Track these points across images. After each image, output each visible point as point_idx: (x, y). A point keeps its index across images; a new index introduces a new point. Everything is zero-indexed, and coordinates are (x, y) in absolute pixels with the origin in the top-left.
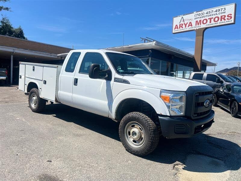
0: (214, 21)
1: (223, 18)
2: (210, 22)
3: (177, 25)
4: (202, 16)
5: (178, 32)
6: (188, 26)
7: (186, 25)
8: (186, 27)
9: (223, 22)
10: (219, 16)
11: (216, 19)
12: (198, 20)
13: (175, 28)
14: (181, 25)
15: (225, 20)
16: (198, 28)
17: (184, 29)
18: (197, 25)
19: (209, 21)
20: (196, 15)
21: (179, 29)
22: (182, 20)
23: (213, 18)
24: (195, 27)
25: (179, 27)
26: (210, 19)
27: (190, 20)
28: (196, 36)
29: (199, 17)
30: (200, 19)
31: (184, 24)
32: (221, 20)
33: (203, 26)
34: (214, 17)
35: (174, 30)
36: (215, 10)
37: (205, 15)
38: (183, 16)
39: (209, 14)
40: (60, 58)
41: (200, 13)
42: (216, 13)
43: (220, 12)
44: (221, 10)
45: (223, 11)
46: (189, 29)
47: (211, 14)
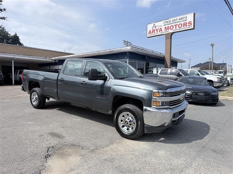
0: (179, 27)
1: (185, 24)
2: (176, 28)
3: (150, 31)
4: (170, 23)
5: (151, 36)
6: (159, 32)
7: (157, 31)
8: (157, 32)
9: (185, 28)
10: (182, 23)
11: (180, 26)
12: (167, 26)
13: (149, 33)
14: (154, 31)
15: (186, 26)
16: (166, 33)
17: (156, 33)
18: (166, 31)
19: (174, 27)
20: (165, 23)
21: (152, 34)
22: (154, 26)
23: (177, 25)
24: (165, 32)
25: (152, 32)
26: (176, 25)
27: (161, 26)
28: (166, 39)
29: (167, 24)
30: (168, 26)
31: (156, 29)
32: (184, 26)
33: (171, 31)
34: (178, 23)
35: (148, 35)
36: (178, 18)
37: (172, 22)
38: (155, 23)
39: (175, 22)
40: (54, 61)
41: (168, 20)
42: (179, 20)
43: (183, 20)
44: (183, 18)
45: (185, 19)
46: (160, 34)
47: (176, 21)
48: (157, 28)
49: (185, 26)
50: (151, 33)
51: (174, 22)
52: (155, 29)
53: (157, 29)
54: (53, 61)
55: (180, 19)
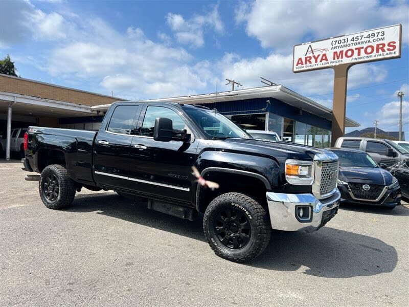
0: (366, 52)
1: (380, 48)
2: (359, 54)
3: (300, 59)
4: (345, 44)
5: (302, 69)
6: (321, 61)
7: (316, 59)
8: (316, 62)
9: (380, 55)
10: (375, 45)
11: (369, 50)
12: (338, 50)
13: (298, 64)
14: (308, 59)
15: (383, 51)
16: (337, 64)
17: (314, 64)
18: (336, 60)
19: (356, 52)
20: (334, 43)
21: (305, 65)
22: (310, 49)
23: (363, 48)
24: (333, 62)
25: (304, 62)
26: (359, 49)
27: (324, 50)
28: (335, 78)
29: (338, 45)
30: (341, 49)
31: (314, 57)
32: (378, 51)
33: (346, 61)
34: (365, 45)
35: (295, 66)
36: (366, 34)
37: (350, 42)
38: (312, 44)
39: (357, 42)
40: (96, 113)
41: (341, 38)
42: (368, 39)
43: (376, 38)
44: (376, 35)
45: (380, 37)
46: (323, 66)
47: (359, 41)
48: (316, 54)
49: (380, 50)
50: (302, 64)
51: (355, 42)
52: (311, 55)
53: (316, 56)
54: (93, 112)
55: (369, 37)
